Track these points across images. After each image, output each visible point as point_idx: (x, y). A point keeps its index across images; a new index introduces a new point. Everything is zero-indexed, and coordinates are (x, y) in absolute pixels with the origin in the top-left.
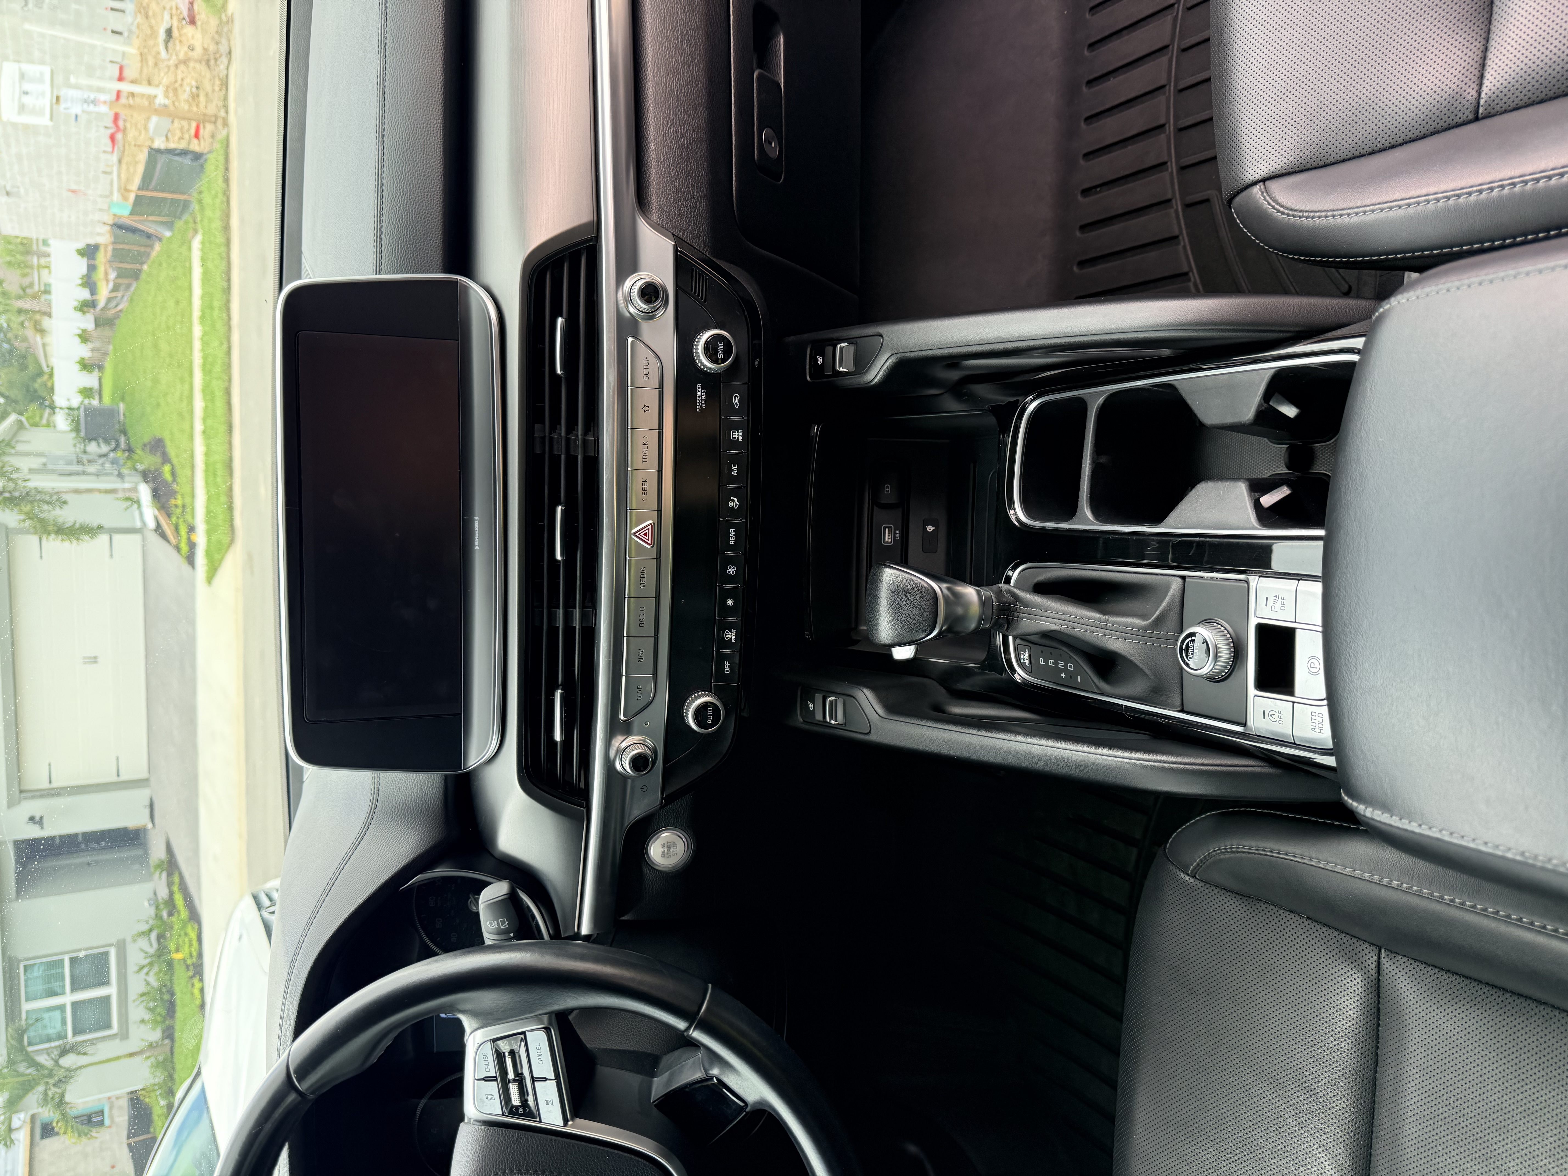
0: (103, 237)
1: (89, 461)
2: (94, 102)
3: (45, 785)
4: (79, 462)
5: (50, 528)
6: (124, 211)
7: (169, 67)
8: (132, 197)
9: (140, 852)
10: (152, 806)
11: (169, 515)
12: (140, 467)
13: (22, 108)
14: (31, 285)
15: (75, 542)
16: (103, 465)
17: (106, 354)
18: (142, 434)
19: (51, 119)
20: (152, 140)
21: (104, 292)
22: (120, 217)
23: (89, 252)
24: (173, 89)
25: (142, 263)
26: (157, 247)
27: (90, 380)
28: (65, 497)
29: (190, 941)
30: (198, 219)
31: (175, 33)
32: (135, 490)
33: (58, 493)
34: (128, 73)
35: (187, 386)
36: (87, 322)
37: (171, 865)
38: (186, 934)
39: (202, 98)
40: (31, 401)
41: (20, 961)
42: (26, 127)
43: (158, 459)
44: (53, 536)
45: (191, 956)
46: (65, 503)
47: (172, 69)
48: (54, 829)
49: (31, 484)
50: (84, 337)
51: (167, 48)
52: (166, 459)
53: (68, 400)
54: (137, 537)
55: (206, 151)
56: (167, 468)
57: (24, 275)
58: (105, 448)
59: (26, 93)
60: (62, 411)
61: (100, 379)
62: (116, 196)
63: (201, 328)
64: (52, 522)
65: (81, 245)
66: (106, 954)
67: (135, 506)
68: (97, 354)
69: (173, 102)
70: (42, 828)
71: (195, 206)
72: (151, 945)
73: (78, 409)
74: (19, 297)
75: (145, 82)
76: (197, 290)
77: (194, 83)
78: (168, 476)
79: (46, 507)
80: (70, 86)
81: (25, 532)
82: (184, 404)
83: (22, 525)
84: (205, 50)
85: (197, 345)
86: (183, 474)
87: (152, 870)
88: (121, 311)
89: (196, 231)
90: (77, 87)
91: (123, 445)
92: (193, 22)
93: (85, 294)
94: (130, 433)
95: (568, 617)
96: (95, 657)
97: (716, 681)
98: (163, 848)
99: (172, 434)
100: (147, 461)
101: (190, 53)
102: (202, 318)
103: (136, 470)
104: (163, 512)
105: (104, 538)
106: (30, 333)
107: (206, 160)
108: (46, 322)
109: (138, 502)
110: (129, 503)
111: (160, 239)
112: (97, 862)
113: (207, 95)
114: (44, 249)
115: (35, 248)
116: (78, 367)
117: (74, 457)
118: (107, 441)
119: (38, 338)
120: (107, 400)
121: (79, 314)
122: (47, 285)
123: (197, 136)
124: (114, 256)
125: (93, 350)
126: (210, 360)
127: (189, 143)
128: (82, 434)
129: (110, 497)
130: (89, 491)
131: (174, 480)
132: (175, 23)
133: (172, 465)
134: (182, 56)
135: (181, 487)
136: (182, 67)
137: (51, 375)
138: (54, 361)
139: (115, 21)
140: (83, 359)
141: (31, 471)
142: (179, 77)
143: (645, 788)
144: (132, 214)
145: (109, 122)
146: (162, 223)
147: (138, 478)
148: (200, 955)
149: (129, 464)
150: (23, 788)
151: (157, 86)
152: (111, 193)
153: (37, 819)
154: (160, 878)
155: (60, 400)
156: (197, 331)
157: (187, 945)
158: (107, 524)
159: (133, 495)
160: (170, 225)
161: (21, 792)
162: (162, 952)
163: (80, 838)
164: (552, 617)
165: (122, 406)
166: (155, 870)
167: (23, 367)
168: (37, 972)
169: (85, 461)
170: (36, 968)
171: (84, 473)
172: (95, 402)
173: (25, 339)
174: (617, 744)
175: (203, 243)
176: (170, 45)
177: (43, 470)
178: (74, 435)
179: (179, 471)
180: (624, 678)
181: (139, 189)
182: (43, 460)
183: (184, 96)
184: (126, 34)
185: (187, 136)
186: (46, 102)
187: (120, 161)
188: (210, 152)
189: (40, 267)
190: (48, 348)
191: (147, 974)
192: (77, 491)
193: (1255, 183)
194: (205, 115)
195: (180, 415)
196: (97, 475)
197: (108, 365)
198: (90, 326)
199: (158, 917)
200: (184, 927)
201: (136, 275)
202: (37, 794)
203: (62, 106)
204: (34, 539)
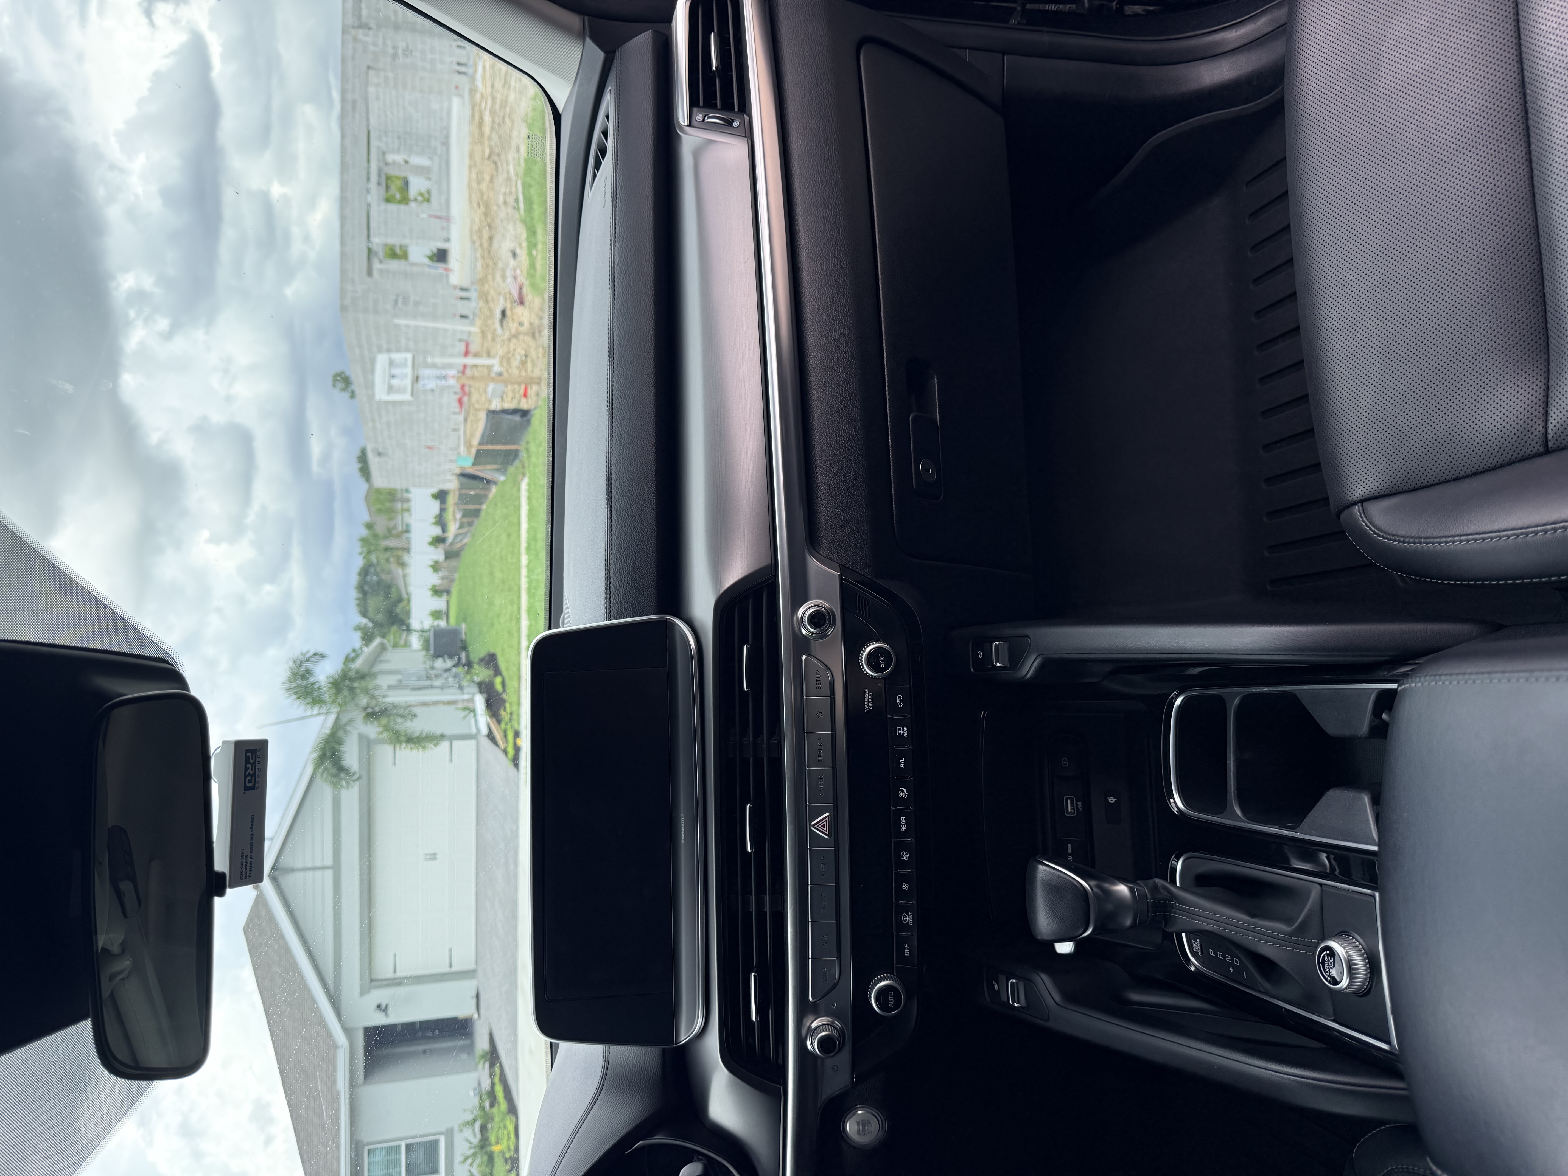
0: (452, 484)
1: (437, 676)
2: (445, 378)
3: (390, 975)
4: (428, 678)
5: (403, 738)
6: (467, 463)
7: (503, 341)
8: (474, 451)
9: (468, 1042)
10: (478, 996)
11: (499, 722)
12: (477, 679)
13: (391, 389)
14: (395, 527)
15: (421, 750)
16: (446, 679)
17: (452, 581)
18: (478, 651)
19: (412, 395)
20: (490, 402)
21: (453, 528)
22: (465, 468)
23: (441, 496)
24: (506, 359)
25: (481, 503)
26: (494, 489)
27: (439, 604)
28: (416, 710)
29: (508, 1134)
30: (526, 465)
31: (508, 313)
32: (471, 700)
33: (409, 706)
34: (473, 348)
35: (515, 607)
36: (438, 554)
37: (493, 1056)
38: (505, 1127)
39: (529, 364)
40: (393, 624)
41: (364, 1145)
42: (394, 403)
43: (491, 672)
44: (404, 745)
45: (509, 1150)
46: (415, 715)
47: (506, 342)
48: (398, 1016)
49: (389, 700)
50: (436, 567)
51: (502, 325)
52: (497, 672)
53: (422, 623)
54: (473, 743)
55: (533, 407)
56: (498, 680)
57: (391, 519)
58: (449, 663)
59: (393, 376)
60: (417, 633)
61: (448, 602)
62: (462, 449)
63: (527, 557)
64: (403, 733)
65: (435, 490)
66: (436, 1143)
67: (472, 714)
68: (445, 581)
69: (507, 370)
70: (387, 1015)
71: (523, 455)
72: (475, 1136)
73: (429, 631)
74: (386, 537)
75: (485, 354)
76: (524, 526)
77: (523, 352)
78: (499, 687)
79: (399, 720)
80: (427, 366)
81: (382, 742)
82: (514, 622)
83: (381, 737)
84: (531, 324)
85: (524, 572)
86: (511, 684)
87: (477, 1060)
88: (465, 544)
89: (524, 475)
90: (434, 366)
91: (464, 660)
92: (522, 302)
93: (437, 531)
94: (470, 648)
95: (760, 903)
96: (435, 854)
97: (897, 963)
98: (486, 1039)
99: (503, 650)
100: (482, 673)
101: (521, 329)
102: (528, 549)
103: (473, 682)
104: (494, 720)
105: (445, 745)
106: (393, 567)
107: (532, 416)
108: (406, 558)
109: (473, 711)
110: (467, 712)
111: (495, 483)
112: (431, 1051)
113: (533, 361)
114: (406, 495)
115: (399, 496)
116: (430, 593)
117: (424, 673)
118: (451, 657)
119: (400, 571)
120: (452, 621)
121: (432, 548)
122: (408, 525)
123: (525, 395)
124: (459, 499)
125: (443, 578)
126: (534, 584)
127: (519, 402)
128: (432, 652)
129: (452, 707)
130: (435, 703)
131: (504, 690)
132: (508, 305)
133: (503, 677)
134: (513, 331)
135: (509, 696)
136: (514, 341)
137: (409, 601)
138: (411, 589)
139: (463, 308)
140: (434, 586)
141: (390, 687)
142: (511, 350)
143: (836, 1068)
144: (474, 464)
145: (458, 389)
146: (498, 470)
147: (475, 689)
148: (517, 1149)
149: (468, 677)
150: (374, 977)
151: (494, 357)
152: (459, 446)
153: (383, 1007)
154: (484, 1068)
155: (415, 624)
156: (524, 560)
157: (506, 1138)
158: (448, 732)
159: (470, 705)
160: (503, 471)
161: (372, 980)
162: (484, 1143)
163: (418, 1026)
164: (746, 903)
165: (464, 626)
166: (480, 1060)
167: (387, 595)
168: (379, 1157)
169: (433, 676)
170: (378, 1152)
171: (432, 687)
172: (442, 624)
173: (389, 572)
174: (808, 1024)
175: (529, 485)
176: (505, 323)
177: (399, 686)
178: (424, 653)
179: (507, 682)
180: (810, 960)
181: (480, 444)
182: (399, 677)
183: (515, 363)
184: (471, 317)
185: (517, 396)
186: (408, 382)
187: (466, 420)
188: (535, 408)
189: (403, 510)
190: (408, 579)
191: (471, 1165)
192: (425, 704)
193: (1355, 503)
194: (532, 378)
195: (510, 633)
196: (442, 688)
197: (454, 591)
198: (441, 557)
199: (482, 1108)
200: (503, 1120)
201: (476, 513)
202: (385, 983)
203: (421, 382)
204: (389, 749)
